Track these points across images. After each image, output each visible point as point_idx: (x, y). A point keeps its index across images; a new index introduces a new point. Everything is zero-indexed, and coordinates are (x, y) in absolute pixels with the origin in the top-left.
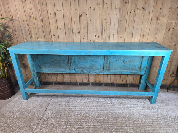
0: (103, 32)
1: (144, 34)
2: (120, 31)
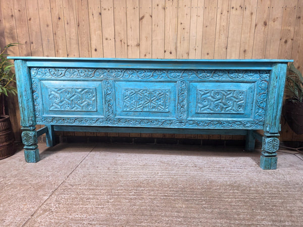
0: (178, 45)
1: (246, 49)
2: (206, 44)
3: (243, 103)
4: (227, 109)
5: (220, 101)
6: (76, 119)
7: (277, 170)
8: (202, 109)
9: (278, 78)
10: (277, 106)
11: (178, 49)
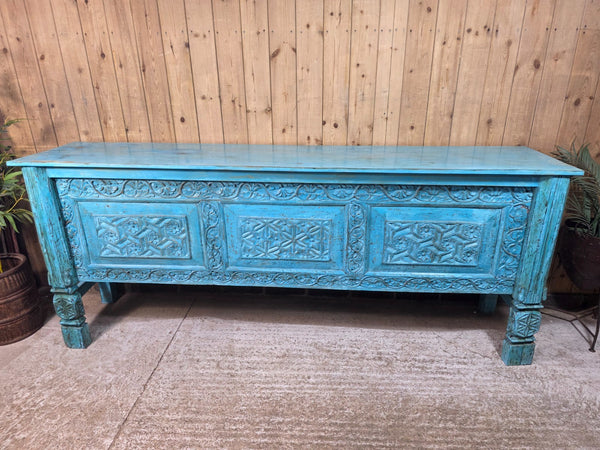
0: (352, 108)
1: (492, 117)
2: (409, 107)
3: (476, 247)
4: (444, 258)
5: (431, 242)
6: (152, 272)
7: (533, 365)
8: (396, 257)
9: (549, 206)
10: (543, 257)
11: (352, 118)
